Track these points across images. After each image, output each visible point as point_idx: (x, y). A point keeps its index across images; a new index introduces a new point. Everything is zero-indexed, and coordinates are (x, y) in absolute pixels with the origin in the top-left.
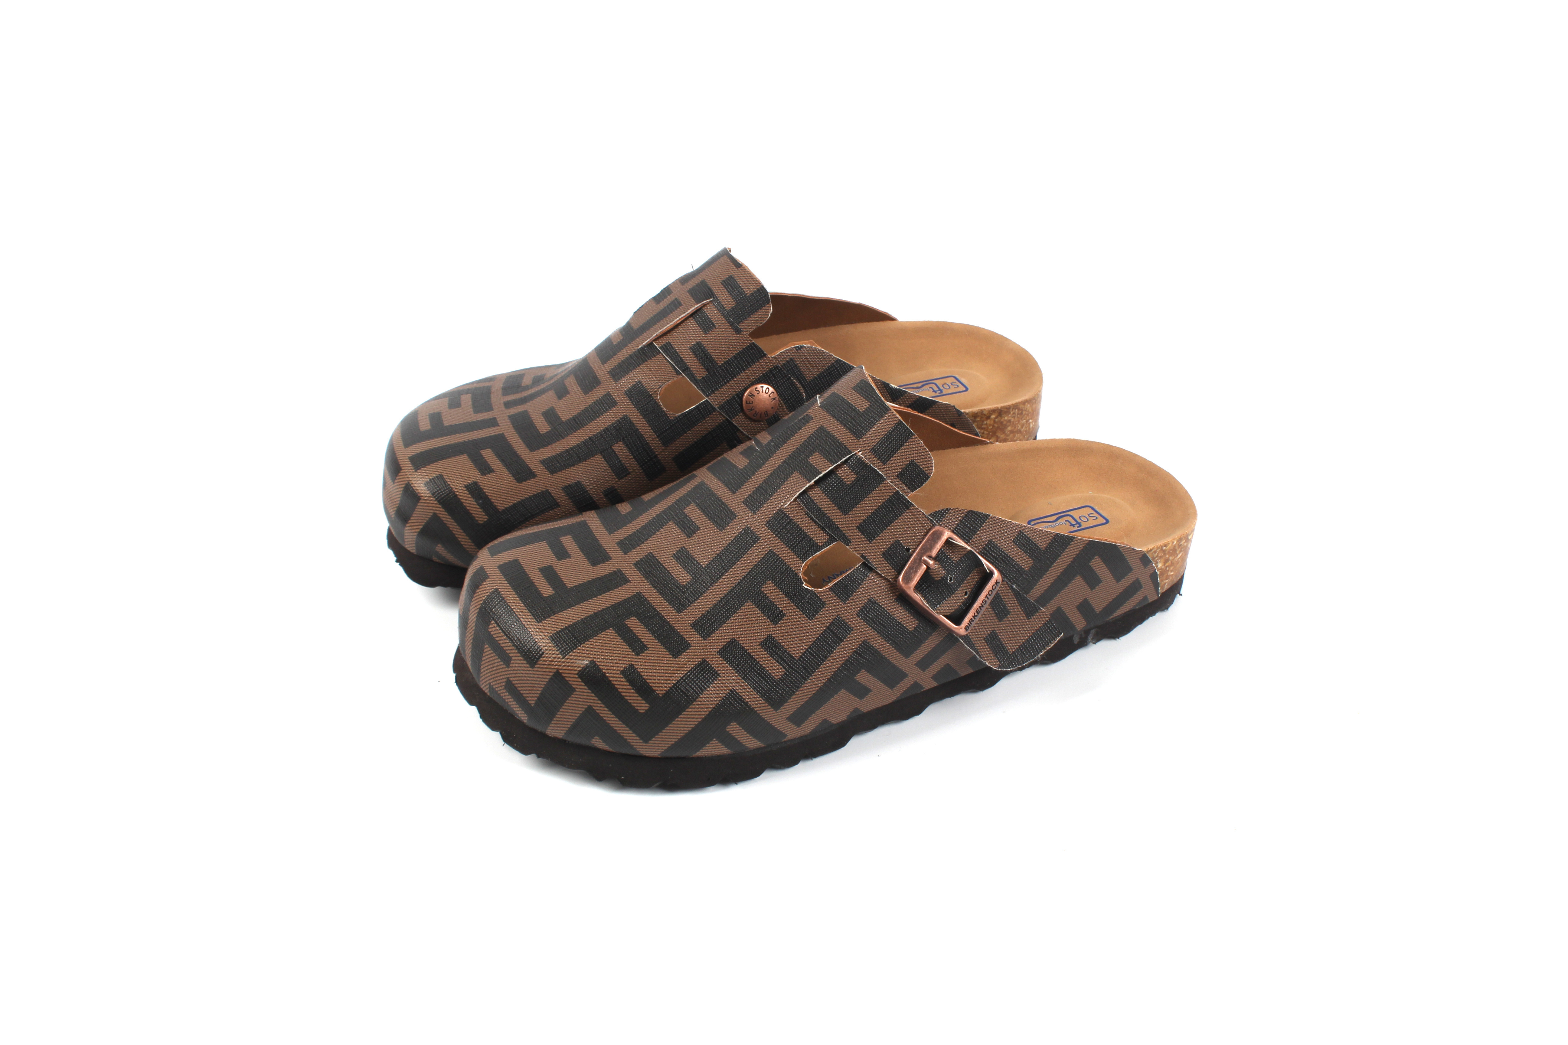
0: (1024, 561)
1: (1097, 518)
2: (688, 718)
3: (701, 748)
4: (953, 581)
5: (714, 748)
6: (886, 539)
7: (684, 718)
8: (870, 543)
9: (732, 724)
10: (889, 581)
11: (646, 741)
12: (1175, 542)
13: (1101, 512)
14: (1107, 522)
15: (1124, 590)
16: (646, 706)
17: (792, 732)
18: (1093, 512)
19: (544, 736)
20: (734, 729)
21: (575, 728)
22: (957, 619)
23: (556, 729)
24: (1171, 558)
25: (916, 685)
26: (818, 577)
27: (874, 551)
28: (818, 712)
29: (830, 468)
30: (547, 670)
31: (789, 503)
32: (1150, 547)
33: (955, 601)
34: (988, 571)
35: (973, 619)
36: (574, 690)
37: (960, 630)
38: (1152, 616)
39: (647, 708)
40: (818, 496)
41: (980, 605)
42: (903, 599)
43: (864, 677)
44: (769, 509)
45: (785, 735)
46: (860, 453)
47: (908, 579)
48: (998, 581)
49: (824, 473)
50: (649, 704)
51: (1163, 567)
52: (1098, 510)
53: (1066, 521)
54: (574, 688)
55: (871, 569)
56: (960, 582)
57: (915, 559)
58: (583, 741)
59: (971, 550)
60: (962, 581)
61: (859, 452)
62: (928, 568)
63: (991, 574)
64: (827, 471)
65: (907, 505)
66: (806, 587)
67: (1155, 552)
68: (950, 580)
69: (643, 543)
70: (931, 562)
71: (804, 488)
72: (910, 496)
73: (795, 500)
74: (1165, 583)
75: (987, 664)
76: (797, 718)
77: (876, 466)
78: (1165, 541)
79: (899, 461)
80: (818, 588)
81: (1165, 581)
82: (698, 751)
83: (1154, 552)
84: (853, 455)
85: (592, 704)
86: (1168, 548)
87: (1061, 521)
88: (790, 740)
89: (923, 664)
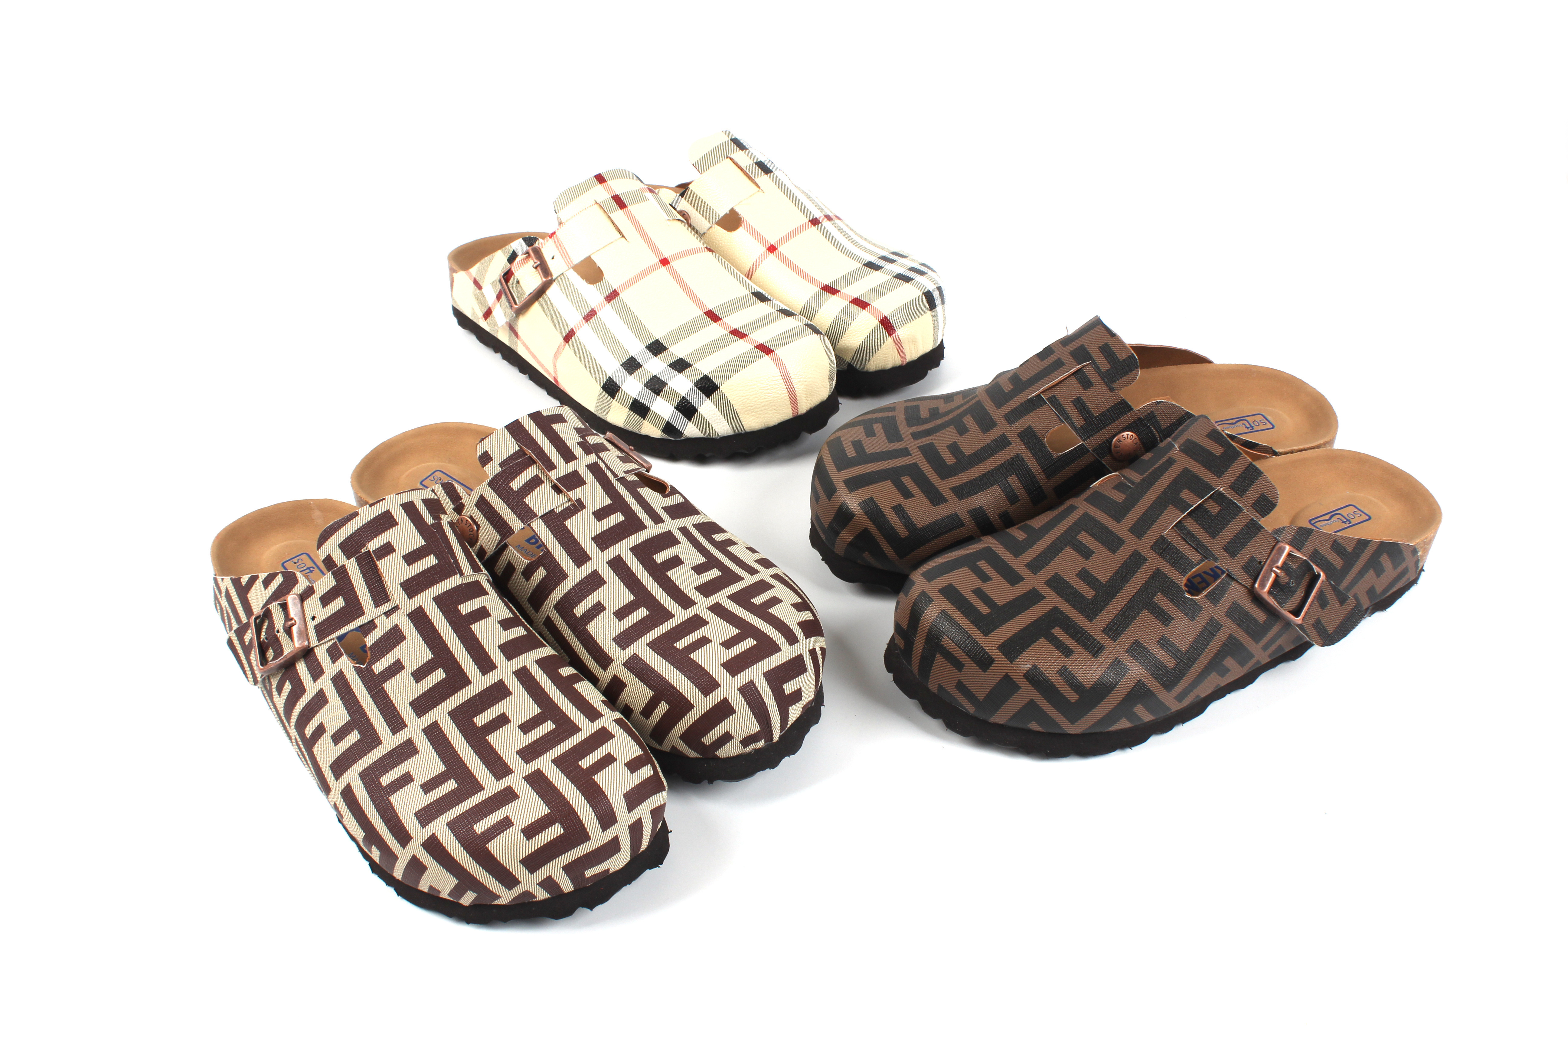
0: (1337, 561)
1: (1361, 515)
2: (1108, 704)
3: (1112, 725)
4: (1294, 585)
5: (1122, 724)
6: (1244, 555)
7: (1104, 704)
8: (1233, 559)
9: (1135, 706)
10: (1246, 587)
11: (1073, 723)
13: (1362, 509)
14: (1370, 518)
15: (1396, 576)
16: (1076, 697)
17: (1176, 707)
18: (1355, 510)
19: (985, 722)
20: (1136, 709)
21: (1017, 716)
22: (1297, 613)
23: (1000, 717)
25: (1258, 662)
26: (1194, 587)
27: (1234, 566)
28: (1194, 691)
29: (1199, 502)
30: (997, 674)
31: (1168, 531)
32: (1417, 541)
33: (1295, 600)
34: (1316, 573)
35: (1307, 612)
36: (1019, 688)
37: (1297, 620)
39: (1076, 699)
40: (1192, 526)
41: (1312, 600)
42: (1257, 599)
43: (1227, 661)
44: (1151, 536)
45: (1170, 709)
46: (1221, 489)
47: (1263, 585)
48: (1323, 581)
49: (1194, 506)
50: (1078, 696)
52: (1359, 508)
54: (1020, 687)
55: (1233, 579)
56: (1298, 584)
57: (1267, 570)
58: (1021, 725)
59: (1305, 559)
60: (1300, 583)
62: (1277, 576)
63: (1319, 575)
64: (1197, 505)
65: (1260, 528)
66: (1187, 596)
68: (1292, 584)
69: (1047, 565)
70: (1279, 571)
71: (1180, 519)
72: (1261, 521)
73: (1172, 528)
75: (1314, 643)
76: (1180, 698)
77: (1235, 499)
79: (1252, 494)
82: (1110, 727)
84: (1216, 491)
85: (1033, 699)
87: (1334, 519)
88: (1172, 712)
89: (1265, 648)
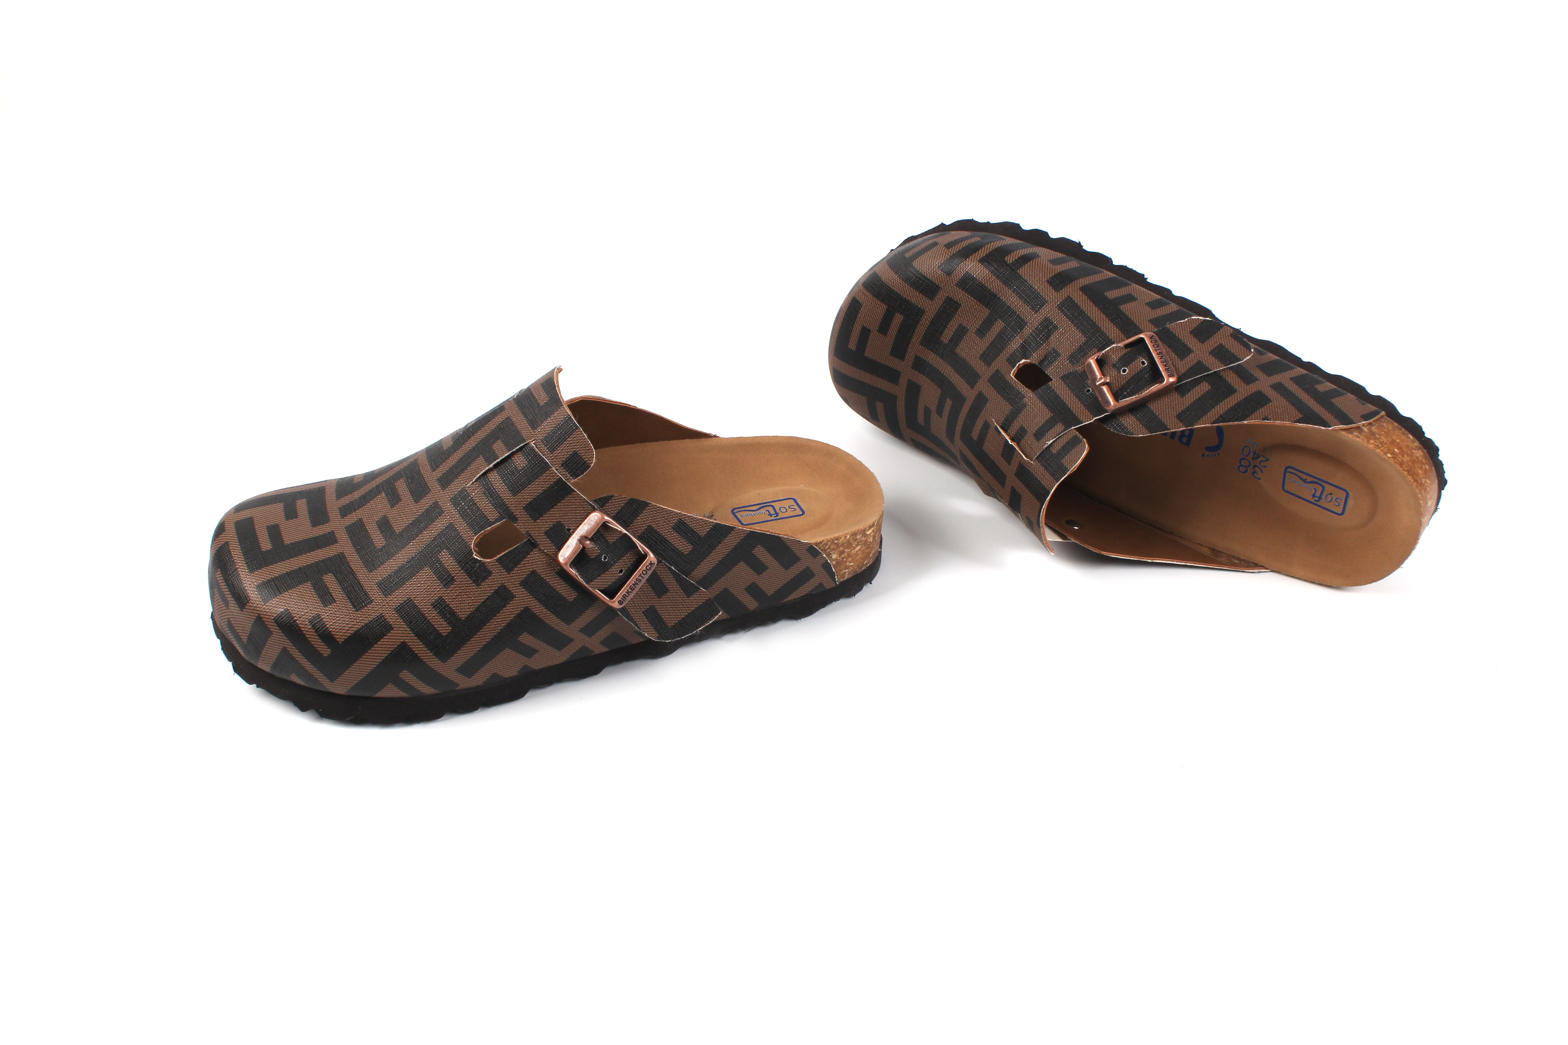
0: (683, 545)
1: (795, 509)
2: (365, 664)
3: (380, 690)
4: (606, 560)
5: (390, 691)
6: (549, 519)
7: (361, 663)
8: (535, 522)
9: (404, 671)
10: (550, 556)
11: (332, 680)
12: (848, 537)
13: (803, 505)
14: (800, 515)
15: (794, 577)
16: (328, 651)
17: (464, 683)
18: (794, 504)
20: (406, 675)
21: (277, 664)
22: (611, 594)
23: (265, 665)
24: (846, 550)
25: (585, 648)
26: (487, 549)
27: (538, 530)
28: (486, 666)
29: (507, 454)
30: (252, 614)
31: (471, 483)
32: (819, 539)
33: (609, 578)
34: (643, 553)
35: (627, 595)
37: (615, 604)
38: (835, 601)
39: (329, 653)
40: (496, 479)
41: (634, 583)
42: (562, 573)
43: (526, 639)
44: (455, 487)
45: (458, 685)
48: (652, 562)
49: (501, 458)
50: (331, 649)
51: (839, 558)
52: (799, 503)
53: (766, 511)
54: (272, 632)
55: (535, 545)
56: (614, 561)
58: (284, 676)
59: (626, 533)
60: (616, 560)
61: (532, 441)
62: (584, 547)
63: (646, 555)
64: (504, 457)
65: (569, 491)
66: (476, 557)
67: (826, 544)
68: (605, 559)
69: (358, 509)
71: (484, 471)
72: (571, 482)
73: (476, 480)
74: (846, 572)
75: (646, 635)
76: (467, 670)
77: (544, 455)
78: (837, 535)
79: (564, 451)
80: (487, 559)
81: (844, 571)
82: (378, 693)
83: (824, 544)
84: (527, 443)
85: (286, 646)
86: (840, 541)
87: (762, 510)
88: (462, 690)
89: (587, 633)
